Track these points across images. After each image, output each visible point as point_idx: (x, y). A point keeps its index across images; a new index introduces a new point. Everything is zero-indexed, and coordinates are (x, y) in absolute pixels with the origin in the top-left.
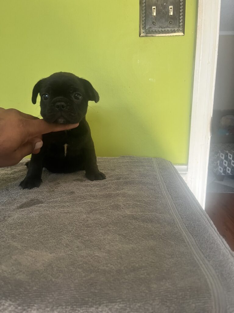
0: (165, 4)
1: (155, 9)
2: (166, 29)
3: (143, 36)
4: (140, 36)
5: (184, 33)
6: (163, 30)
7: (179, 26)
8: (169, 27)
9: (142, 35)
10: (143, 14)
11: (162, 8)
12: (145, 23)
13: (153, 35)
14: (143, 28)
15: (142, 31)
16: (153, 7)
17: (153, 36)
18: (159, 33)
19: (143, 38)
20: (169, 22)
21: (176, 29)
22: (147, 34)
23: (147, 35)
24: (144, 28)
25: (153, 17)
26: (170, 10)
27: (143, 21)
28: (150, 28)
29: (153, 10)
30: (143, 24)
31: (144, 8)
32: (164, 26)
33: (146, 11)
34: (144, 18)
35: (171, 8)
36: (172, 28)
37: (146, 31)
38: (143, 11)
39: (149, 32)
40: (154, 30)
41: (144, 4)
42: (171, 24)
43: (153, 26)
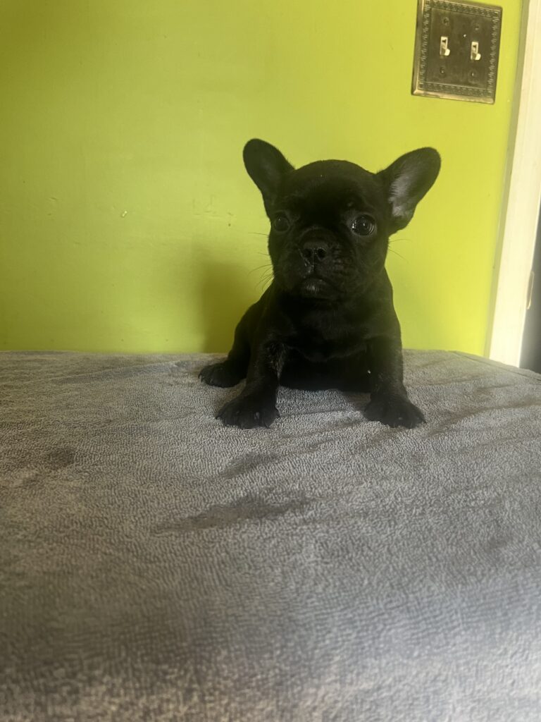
0: (465, 36)
1: (444, 41)
2: (465, 87)
3: (419, 95)
4: (412, 93)
5: (494, 100)
6: (459, 86)
7: (488, 85)
8: (470, 85)
9: (417, 91)
10: (422, 48)
11: (459, 43)
12: (426, 68)
13: (439, 94)
14: (420, 76)
15: (418, 82)
16: (443, 38)
17: (437, 97)
18: (450, 93)
19: (418, 97)
20: (469, 73)
21: (481, 90)
22: (427, 91)
23: (428, 93)
24: (425, 77)
25: (442, 57)
26: (473, 49)
27: (421, 62)
28: (436, 80)
29: (442, 43)
30: (421, 69)
31: (426, 37)
32: (461, 81)
33: (429, 44)
34: (424, 58)
35: (475, 46)
36: (476, 85)
37: (426, 84)
38: (422, 41)
39: (433, 88)
40: (441, 84)
41: (427, 29)
42: (474, 77)
43: (440, 76)
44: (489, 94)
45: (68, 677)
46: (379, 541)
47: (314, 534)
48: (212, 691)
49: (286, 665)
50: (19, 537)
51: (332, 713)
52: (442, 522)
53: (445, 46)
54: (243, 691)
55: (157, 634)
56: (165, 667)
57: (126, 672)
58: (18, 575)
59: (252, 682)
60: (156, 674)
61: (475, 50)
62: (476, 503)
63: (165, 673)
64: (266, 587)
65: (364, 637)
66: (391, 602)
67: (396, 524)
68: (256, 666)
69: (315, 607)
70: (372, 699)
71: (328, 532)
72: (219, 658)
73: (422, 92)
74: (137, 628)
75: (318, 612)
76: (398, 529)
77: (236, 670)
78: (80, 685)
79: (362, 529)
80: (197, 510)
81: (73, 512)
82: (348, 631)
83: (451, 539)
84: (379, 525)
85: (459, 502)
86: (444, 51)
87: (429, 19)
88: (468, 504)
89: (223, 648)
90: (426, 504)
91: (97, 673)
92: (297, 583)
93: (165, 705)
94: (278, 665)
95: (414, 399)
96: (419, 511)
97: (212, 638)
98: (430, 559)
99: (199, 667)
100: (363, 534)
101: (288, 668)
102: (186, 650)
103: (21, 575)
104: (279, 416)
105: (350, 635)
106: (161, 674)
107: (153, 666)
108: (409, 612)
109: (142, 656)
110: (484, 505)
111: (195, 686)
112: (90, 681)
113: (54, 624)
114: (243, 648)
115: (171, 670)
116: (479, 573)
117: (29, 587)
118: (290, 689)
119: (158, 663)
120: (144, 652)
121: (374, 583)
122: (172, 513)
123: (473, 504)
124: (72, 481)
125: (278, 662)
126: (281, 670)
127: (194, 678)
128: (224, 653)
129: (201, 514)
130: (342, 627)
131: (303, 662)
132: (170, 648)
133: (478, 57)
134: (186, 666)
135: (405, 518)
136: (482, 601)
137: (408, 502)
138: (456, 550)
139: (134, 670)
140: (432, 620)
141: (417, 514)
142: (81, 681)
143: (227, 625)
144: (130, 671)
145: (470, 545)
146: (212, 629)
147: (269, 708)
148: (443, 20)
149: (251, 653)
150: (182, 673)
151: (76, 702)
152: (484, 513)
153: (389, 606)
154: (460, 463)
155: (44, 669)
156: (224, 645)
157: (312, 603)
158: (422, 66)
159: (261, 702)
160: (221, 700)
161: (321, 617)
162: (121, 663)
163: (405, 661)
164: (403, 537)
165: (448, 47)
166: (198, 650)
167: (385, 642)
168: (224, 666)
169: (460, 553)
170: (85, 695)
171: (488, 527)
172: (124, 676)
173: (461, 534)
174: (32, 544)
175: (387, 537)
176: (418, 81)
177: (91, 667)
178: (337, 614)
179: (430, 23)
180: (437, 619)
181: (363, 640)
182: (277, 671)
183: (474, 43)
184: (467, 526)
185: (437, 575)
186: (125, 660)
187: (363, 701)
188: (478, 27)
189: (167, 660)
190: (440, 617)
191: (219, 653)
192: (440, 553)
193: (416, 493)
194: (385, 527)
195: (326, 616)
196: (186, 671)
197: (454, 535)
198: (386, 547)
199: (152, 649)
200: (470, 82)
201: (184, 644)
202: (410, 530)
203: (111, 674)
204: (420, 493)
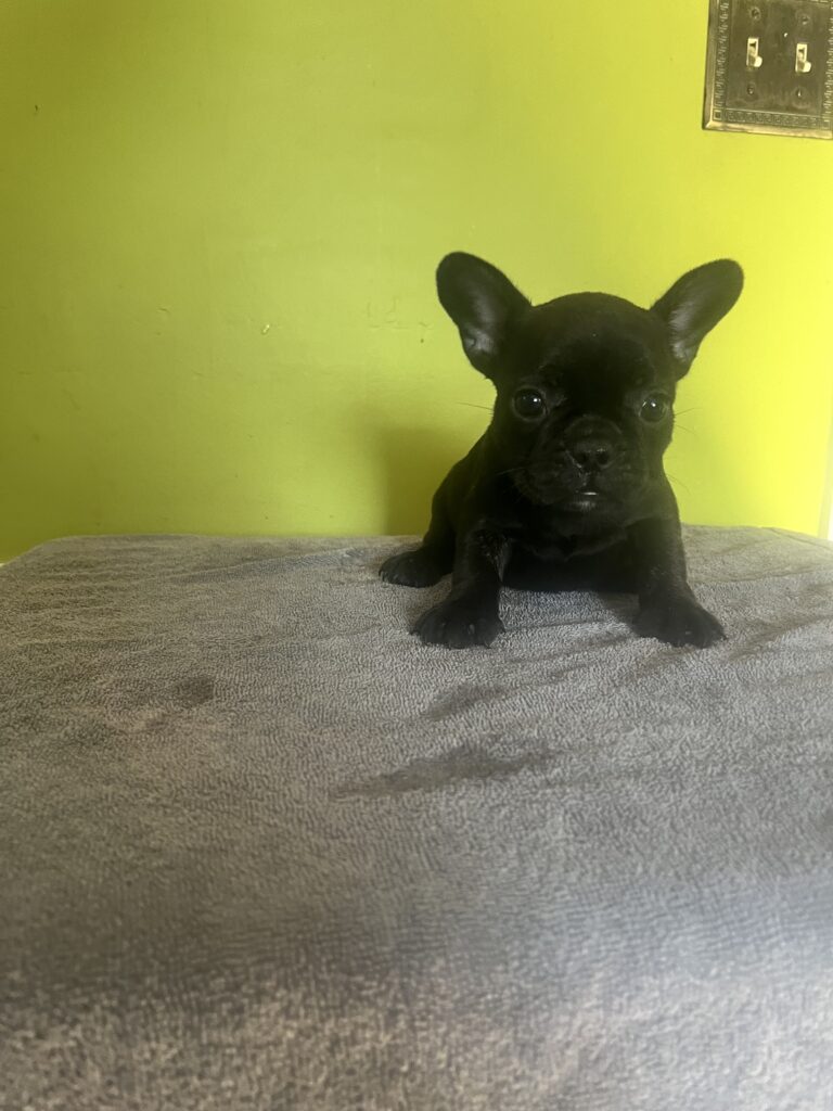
0: (786, 35)
1: (754, 45)
2: (787, 114)
3: (713, 129)
4: (704, 127)
6: (778, 114)
8: (794, 110)
9: (711, 123)
10: (718, 56)
11: (776, 45)
12: (724, 87)
13: (746, 127)
14: (716, 100)
15: (712, 109)
16: (751, 41)
17: (743, 131)
18: (765, 125)
19: (713, 133)
20: (793, 92)
21: (813, 118)
22: (727, 122)
23: (729, 125)
24: (723, 101)
25: (750, 69)
26: (799, 55)
27: (717, 79)
28: (739, 105)
29: (749, 48)
30: (717, 89)
31: (723, 39)
32: (781, 103)
33: (729, 50)
34: (721, 72)
35: (802, 51)
36: (804, 112)
37: (724, 112)
38: (718, 46)
39: (736, 118)
40: (750, 112)
41: (725, 27)
42: (800, 98)
43: (747, 99)
44: (826, 125)
45: (227, 989)
46: (659, 813)
47: (562, 800)
48: (424, 1014)
49: (527, 982)
50: (150, 800)
51: (592, 1052)
52: (752, 786)
53: (754, 52)
54: (467, 1016)
55: (348, 934)
56: (360, 979)
57: (308, 985)
58: (154, 851)
59: (479, 1003)
60: (347, 988)
61: (802, 57)
62: (804, 759)
63: (361, 987)
64: (496, 874)
65: (637, 946)
66: (677, 898)
67: (682, 787)
68: (486, 982)
69: (567, 902)
70: (649, 1034)
71: (582, 798)
72: (434, 969)
73: (718, 124)
74: (320, 925)
75: (571, 910)
76: (686, 796)
77: (457, 986)
78: (246, 1001)
79: (633, 794)
80: (393, 766)
81: (220, 767)
82: (613, 938)
83: (766, 811)
84: (657, 790)
85: (778, 758)
86: (753, 60)
87: (729, 11)
88: (792, 760)
89: (439, 955)
90: (727, 760)
91: (268, 984)
92: (540, 869)
93: (360, 1031)
94: (515, 981)
95: (708, 603)
96: (718, 769)
97: (423, 941)
98: (734, 838)
99: (405, 980)
100: (635, 801)
101: (530, 986)
102: (388, 957)
103: (158, 851)
104: (504, 631)
105: (617, 942)
106: (354, 988)
107: (342, 977)
108: (703, 913)
109: (329, 963)
110: (816, 762)
111: (401, 1006)
112: (259, 995)
113: (207, 918)
114: (467, 956)
115: (367, 984)
116: (808, 860)
117: (170, 868)
118: (532, 1016)
119: (350, 973)
120: (330, 957)
121: (652, 871)
122: (358, 769)
123: (799, 760)
124: (213, 724)
125: (515, 977)
126: (519, 988)
127: (400, 996)
128: (441, 962)
129: (399, 772)
130: (607, 931)
131: (550, 978)
132: (365, 954)
133: (807, 67)
134: (388, 979)
135: (696, 779)
136: (811, 900)
137: (700, 757)
138: (775, 828)
139: (318, 982)
140: (737, 925)
141: (714, 774)
142: (246, 995)
143: (443, 924)
144: (313, 983)
145: (794, 820)
146: (423, 930)
147: (504, 1042)
148: (750, 12)
149: (478, 963)
150: (383, 987)
151: (239, 1025)
152: (817, 774)
153: (674, 904)
154: (779, 701)
155: (196, 978)
156: (441, 951)
157: (563, 896)
158: (719, 84)
159: (492, 1033)
160: (437, 1027)
161: (575, 916)
162: (300, 971)
163: (698, 982)
164: (693, 807)
165: (759, 55)
166: (404, 957)
167: (669, 954)
168: (441, 980)
169: (778, 830)
170: (251, 1016)
171: (823, 794)
172: (304, 989)
173: (781, 804)
174: (168, 811)
175: (670, 806)
176: (712, 107)
177: (260, 977)
178: (598, 913)
179: (730, 17)
180: (745, 924)
181: (637, 950)
182: (514, 989)
183: (800, 46)
184: (790, 792)
185: (744, 862)
186: (306, 968)
187: (637, 1037)
188: (805, 20)
189: (362, 969)
190: (750, 921)
191: (433, 963)
192: (748, 830)
193: (712, 744)
194: (666, 793)
195: (583, 916)
196: (389, 985)
197: (770, 805)
198: (669, 820)
199: (341, 954)
200: (794, 104)
201: (386, 949)
202: (703, 796)
203: (287, 987)
204: (718, 744)
